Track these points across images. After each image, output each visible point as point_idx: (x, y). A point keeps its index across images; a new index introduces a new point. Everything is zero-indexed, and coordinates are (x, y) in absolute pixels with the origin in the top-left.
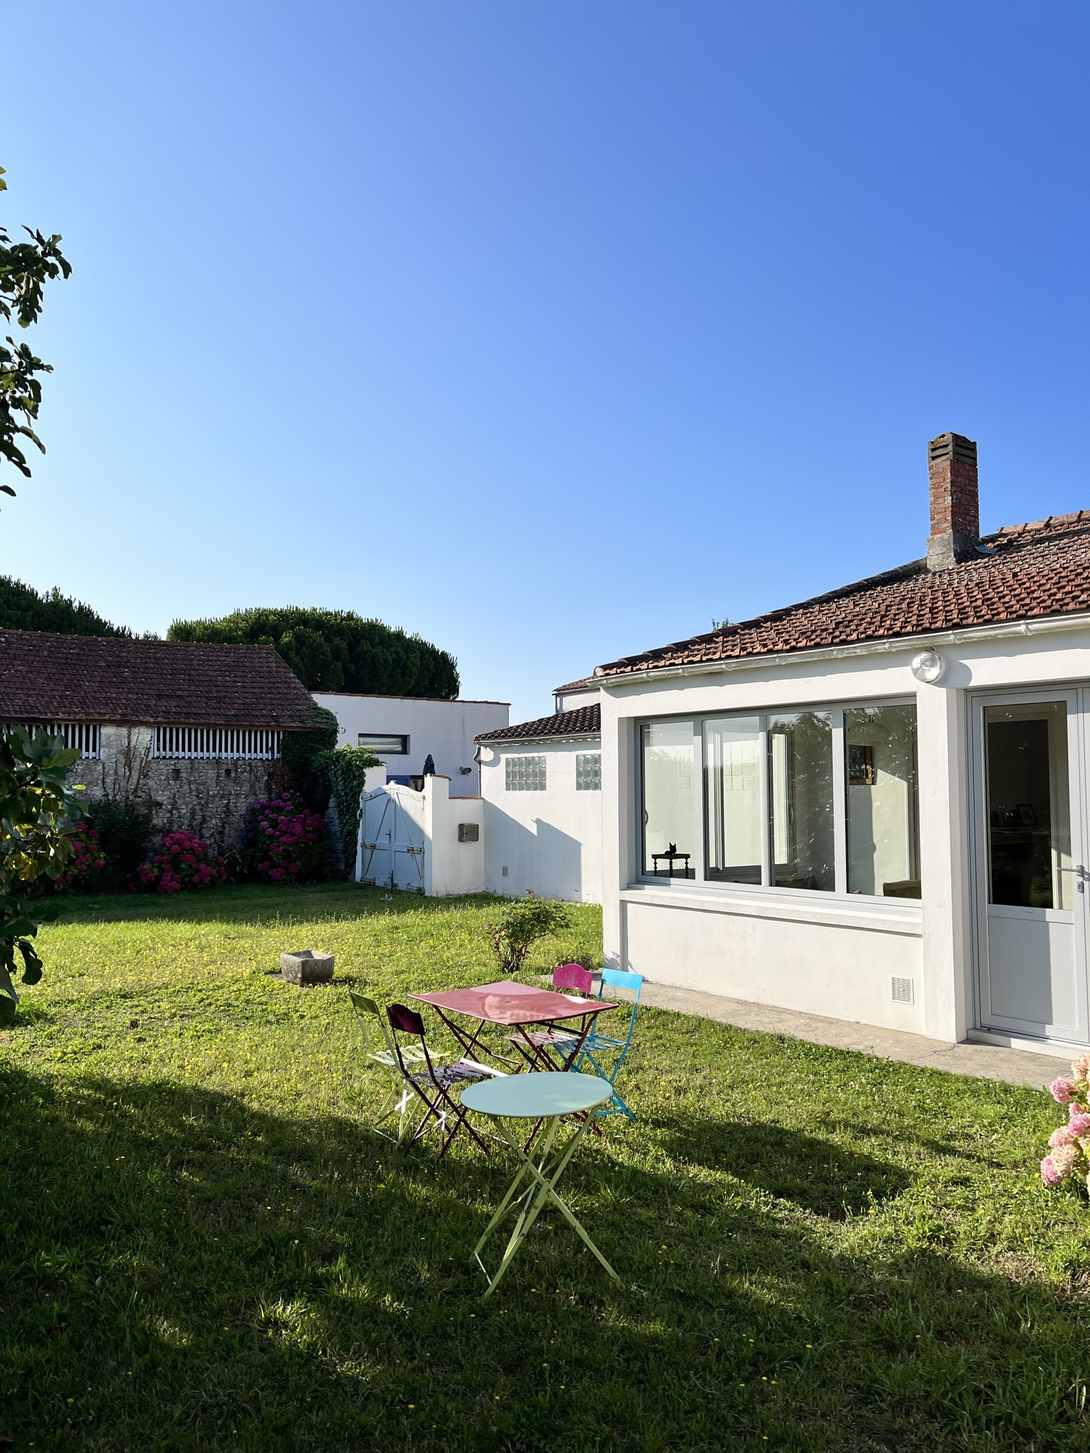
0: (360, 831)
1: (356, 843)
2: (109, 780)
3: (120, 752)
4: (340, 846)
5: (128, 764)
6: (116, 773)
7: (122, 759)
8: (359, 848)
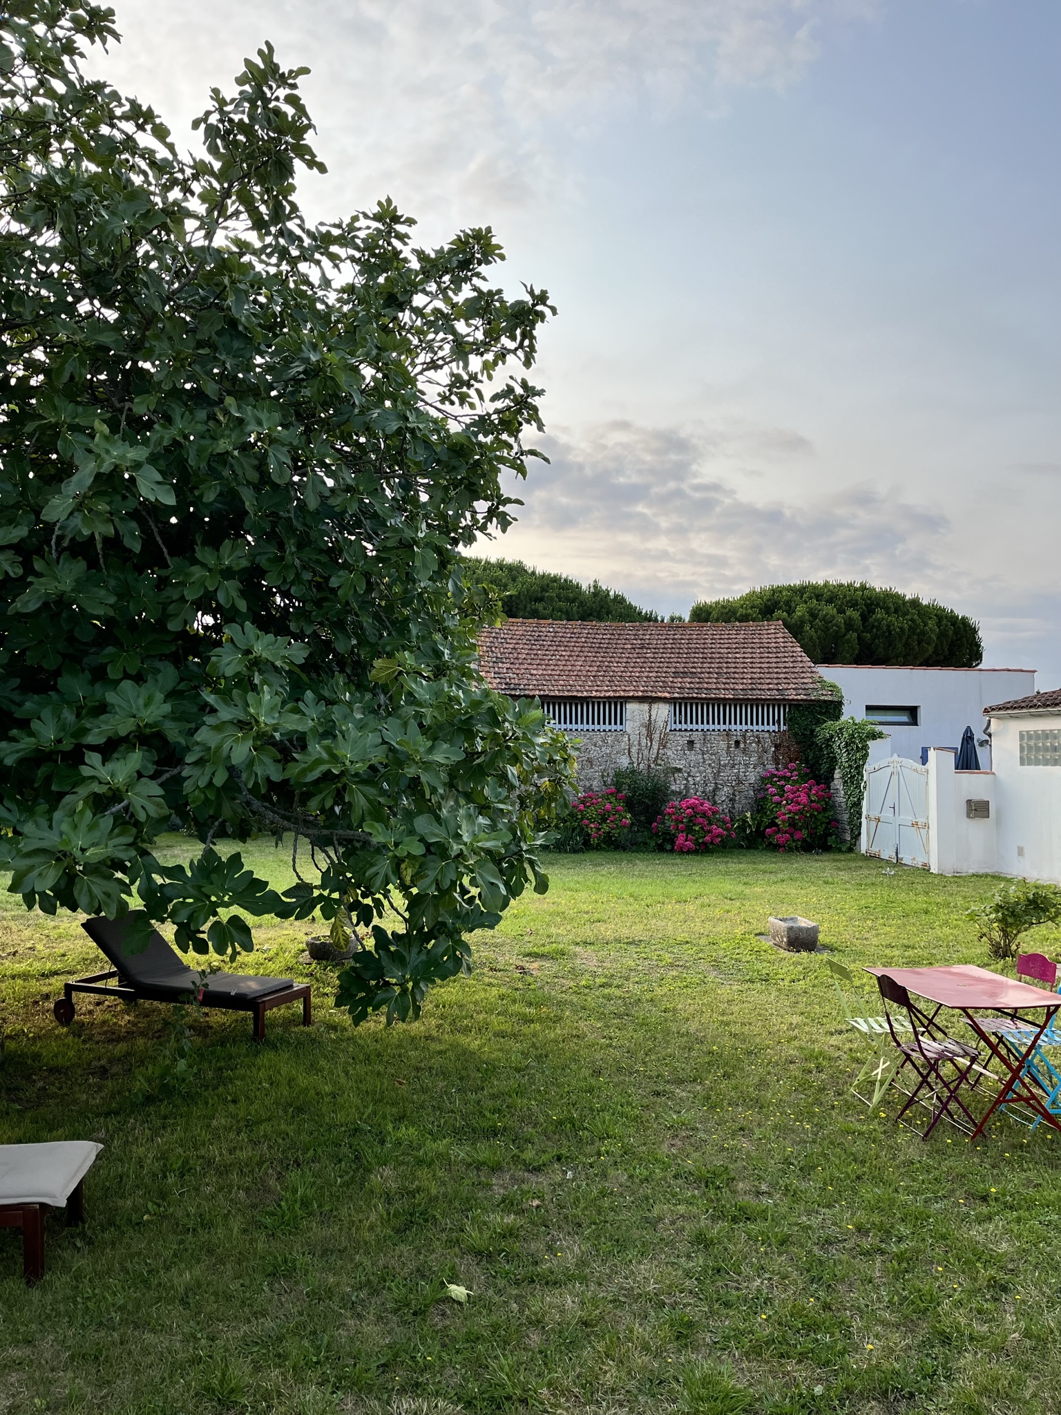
0: (864, 803)
1: (861, 815)
2: (634, 750)
3: (642, 725)
4: (846, 817)
5: (650, 736)
6: (639, 744)
7: (644, 731)
8: (863, 820)
